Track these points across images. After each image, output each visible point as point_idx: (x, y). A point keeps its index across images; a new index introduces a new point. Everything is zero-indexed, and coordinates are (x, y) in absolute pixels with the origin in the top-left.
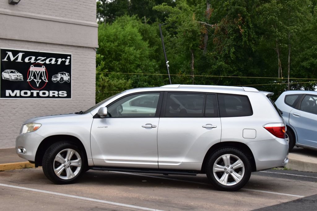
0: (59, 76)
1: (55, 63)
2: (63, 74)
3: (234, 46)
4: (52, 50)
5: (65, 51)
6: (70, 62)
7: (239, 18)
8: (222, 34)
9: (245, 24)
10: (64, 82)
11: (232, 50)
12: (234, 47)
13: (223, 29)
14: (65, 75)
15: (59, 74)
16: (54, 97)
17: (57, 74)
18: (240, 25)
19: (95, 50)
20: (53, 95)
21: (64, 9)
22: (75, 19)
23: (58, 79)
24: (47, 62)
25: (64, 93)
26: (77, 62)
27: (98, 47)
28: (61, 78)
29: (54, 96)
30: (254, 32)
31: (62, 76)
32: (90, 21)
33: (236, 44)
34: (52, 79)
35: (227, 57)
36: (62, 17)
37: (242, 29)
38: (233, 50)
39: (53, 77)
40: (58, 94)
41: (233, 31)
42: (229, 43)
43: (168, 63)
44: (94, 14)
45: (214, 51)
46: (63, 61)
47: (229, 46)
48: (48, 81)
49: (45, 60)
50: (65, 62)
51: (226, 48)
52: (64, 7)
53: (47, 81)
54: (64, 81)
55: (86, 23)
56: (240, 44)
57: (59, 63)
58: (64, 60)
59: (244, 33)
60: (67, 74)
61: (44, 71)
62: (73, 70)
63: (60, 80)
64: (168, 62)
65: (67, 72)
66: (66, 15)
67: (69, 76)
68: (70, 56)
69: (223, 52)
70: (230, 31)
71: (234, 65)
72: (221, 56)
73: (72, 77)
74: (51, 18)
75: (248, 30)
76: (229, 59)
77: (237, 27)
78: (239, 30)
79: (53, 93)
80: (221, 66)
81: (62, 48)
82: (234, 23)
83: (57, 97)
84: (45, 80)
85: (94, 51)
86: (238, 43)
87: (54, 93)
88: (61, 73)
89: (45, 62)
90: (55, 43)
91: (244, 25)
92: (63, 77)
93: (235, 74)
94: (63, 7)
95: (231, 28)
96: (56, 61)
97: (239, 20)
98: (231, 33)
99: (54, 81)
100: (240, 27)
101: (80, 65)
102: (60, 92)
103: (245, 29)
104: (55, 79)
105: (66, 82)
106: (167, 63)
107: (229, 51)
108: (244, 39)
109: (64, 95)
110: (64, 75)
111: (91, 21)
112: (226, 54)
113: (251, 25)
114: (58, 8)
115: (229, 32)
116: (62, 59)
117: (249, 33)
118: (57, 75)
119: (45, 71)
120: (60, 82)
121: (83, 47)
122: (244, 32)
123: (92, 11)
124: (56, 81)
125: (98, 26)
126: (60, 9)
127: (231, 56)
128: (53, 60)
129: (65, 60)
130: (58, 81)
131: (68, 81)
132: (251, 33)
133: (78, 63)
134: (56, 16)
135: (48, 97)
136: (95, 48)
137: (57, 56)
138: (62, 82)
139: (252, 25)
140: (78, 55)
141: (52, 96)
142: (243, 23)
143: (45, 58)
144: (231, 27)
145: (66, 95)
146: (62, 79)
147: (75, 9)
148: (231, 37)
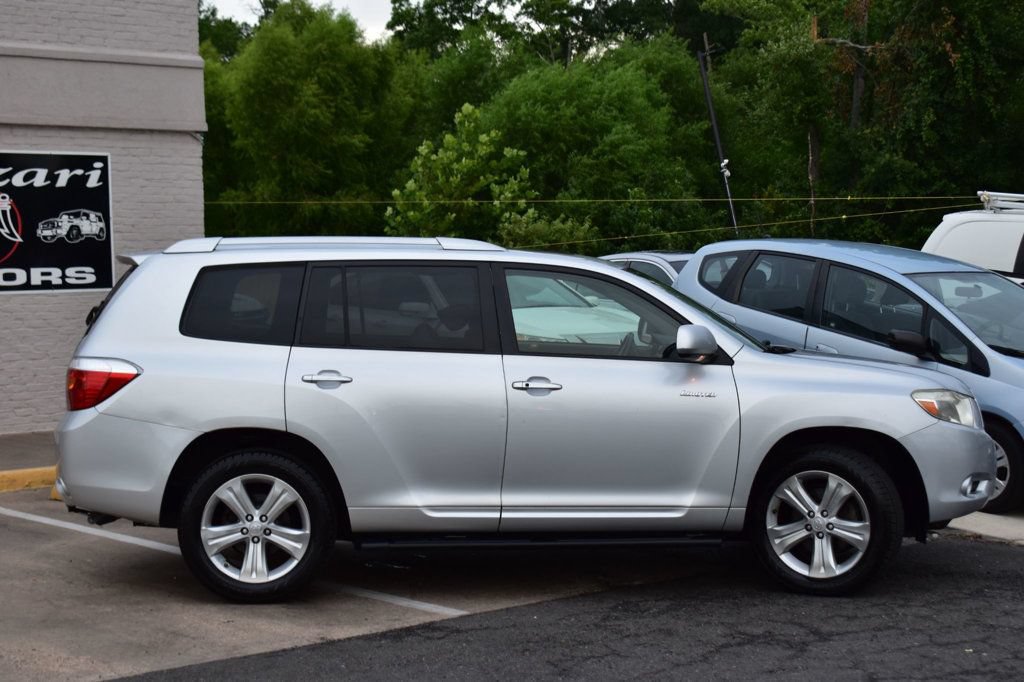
0: (65, 223)
1: (49, 182)
2: (77, 215)
3: (932, 106)
4: (32, 146)
5: (83, 146)
6: (104, 177)
7: (946, 20)
8: (896, 71)
9: (963, 37)
10: (83, 239)
11: (926, 117)
12: (931, 110)
13: (899, 58)
14: (88, 218)
15: (65, 217)
16: (46, 285)
17: (57, 217)
18: (949, 39)
19: (195, 138)
20: (43, 282)
21: (76, 19)
22: (118, 47)
23: (59, 231)
24: (18, 180)
25: (83, 272)
26: (130, 178)
27: (205, 128)
28: (72, 228)
29: (50, 282)
30: (992, 59)
31: (76, 222)
32: (173, 51)
33: (938, 99)
34: (39, 232)
35: (911, 139)
36: (68, 43)
37: (954, 52)
38: (929, 117)
39: (40, 225)
40: (64, 277)
41: (929, 60)
42: (918, 96)
43: (727, 166)
44: (191, 31)
45: (874, 125)
46: (75, 176)
47: (916, 107)
48: (21, 237)
49: (9, 175)
50: (86, 178)
51: (909, 112)
52: (76, 12)
53: (19, 239)
54: (82, 236)
55: (157, 59)
56: (951, 98)
57: (62, 182)
58: (79, 172)
59: (962, 63)
60: (92, 216)
61: (8, 208)
62: (118, 202)
63: (68, 235)
64: (726, 161)
65: (94, 209)
66: (82, 37)
67: (100, 220)
68: (104, 159)
69: (901, 123)
70: (921, 61)
71: (933, 163)
72: (894, 135)
73: (114, 224)
74: (25, 49)
75: (974, 56)
76: (918, 144)
77: (940, 48)
78: (945, 55)
79: (43, 274)
80: (888, 168)
81: (71, 138)
82: (932, 37)
83: (57, 287)
84: (12, 235)
85: (195, 141)
86: (945, 96)
87: (49, 274)
88: (69, 215)
89: (10, 183)
90: (40, 122)
91: (962, 40)
92: (80, 225)
93: (934, 188)
94: (71, 12)
95: (923, 53)
96: (52, 177)
97: (945, 25)
98: (922, 66)
99: (45, 237)
100: (948, 47)
101: (143, 187)
102: (71, 272)
103: (965, 54)
104: (48, 233)
105: (90, 240)
106: (723, 164)
107: (918, 122)
108: (960, 82)
109: (84, 278)
110: (84, 218)
111: (179, 51)
112: (909, 131)
113: (982, 39)
114: (53, 18)
115: (918, 63)
116: (71, 171)
117: (976, 65)
118: (58, 219)
119: (12, 211)
120: (70, 239)
121: (152, 131)
122: (961, 60)
123: (180, 19)
124: (53, 237)
125: (202, 66)
126: (59, 19)
127: (924, 137)
128: (38, 175)
129: (83, 175)
130: (63, 238)
131: (98, 236)
132: (982, 62)
133: (133, 180)
134: (45, 41)
135: (27, 286)
136: (197, 132)
137: (54, 163)
138: (77, 238)
139: (987, 39)
140: (134, 156)
141: (39, 283)
142: (958, 35)
143: (10, 169)
144: (923, 49)
145: (91, 279)
146: (74, 232)
147: (114, 18)
148: (924, 80)
